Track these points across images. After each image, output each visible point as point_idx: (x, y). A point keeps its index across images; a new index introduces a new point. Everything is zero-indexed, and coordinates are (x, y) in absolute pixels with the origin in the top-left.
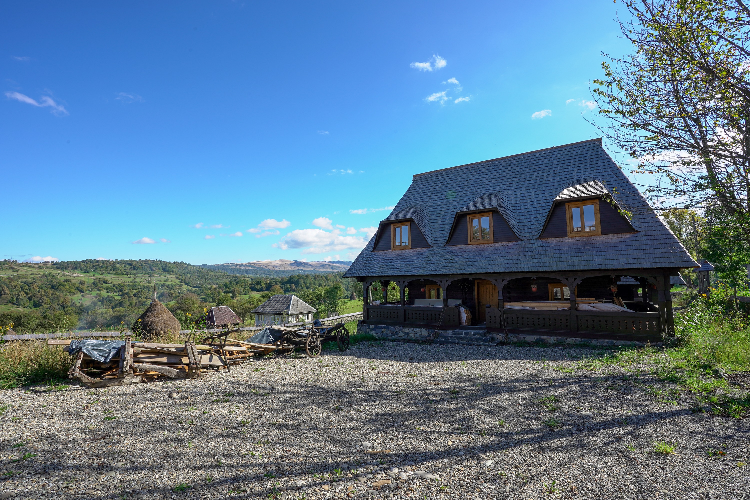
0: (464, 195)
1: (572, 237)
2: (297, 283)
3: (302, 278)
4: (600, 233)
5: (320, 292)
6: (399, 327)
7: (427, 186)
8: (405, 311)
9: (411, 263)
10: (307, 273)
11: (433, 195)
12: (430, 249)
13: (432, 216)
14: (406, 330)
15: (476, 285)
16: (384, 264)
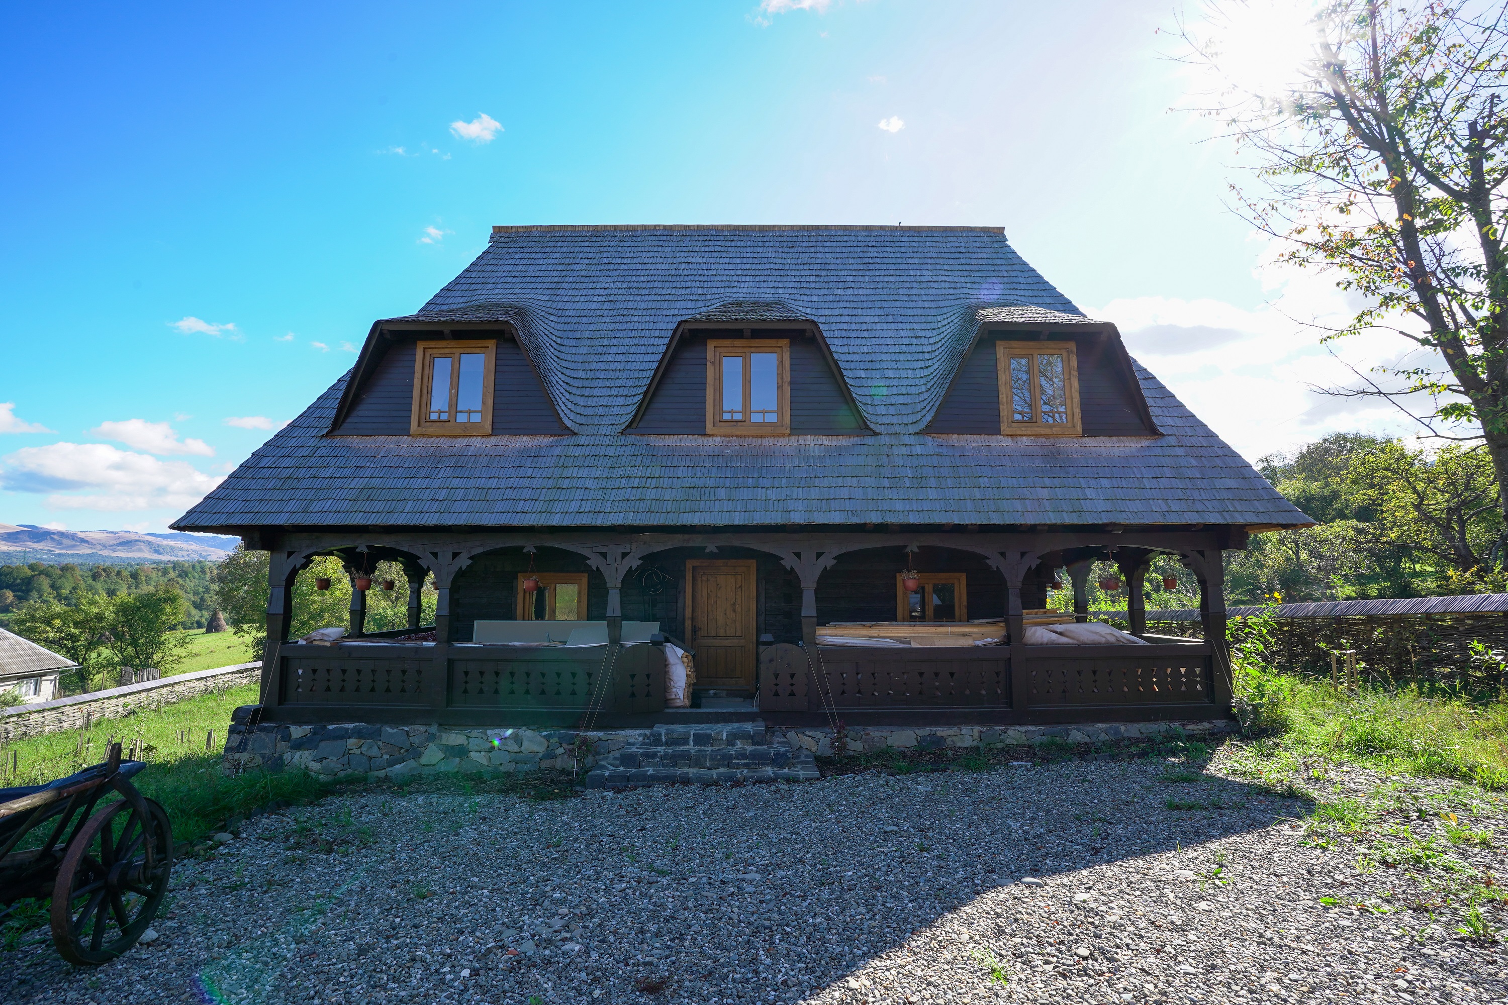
0: (667, 298)
1: (1011, 436)
3: (46, 573)
4: (1079, 429)
5: (97, 610)
6: (422, 728)
7: (541, 262)
8: (450, 662)
9: (493, 483)
10: (65, 561)
11: (564, 285)
12: (566, 440)
13: (566, 342)
14: (455, 738)
15: (689, 576)
16: (375, 482)
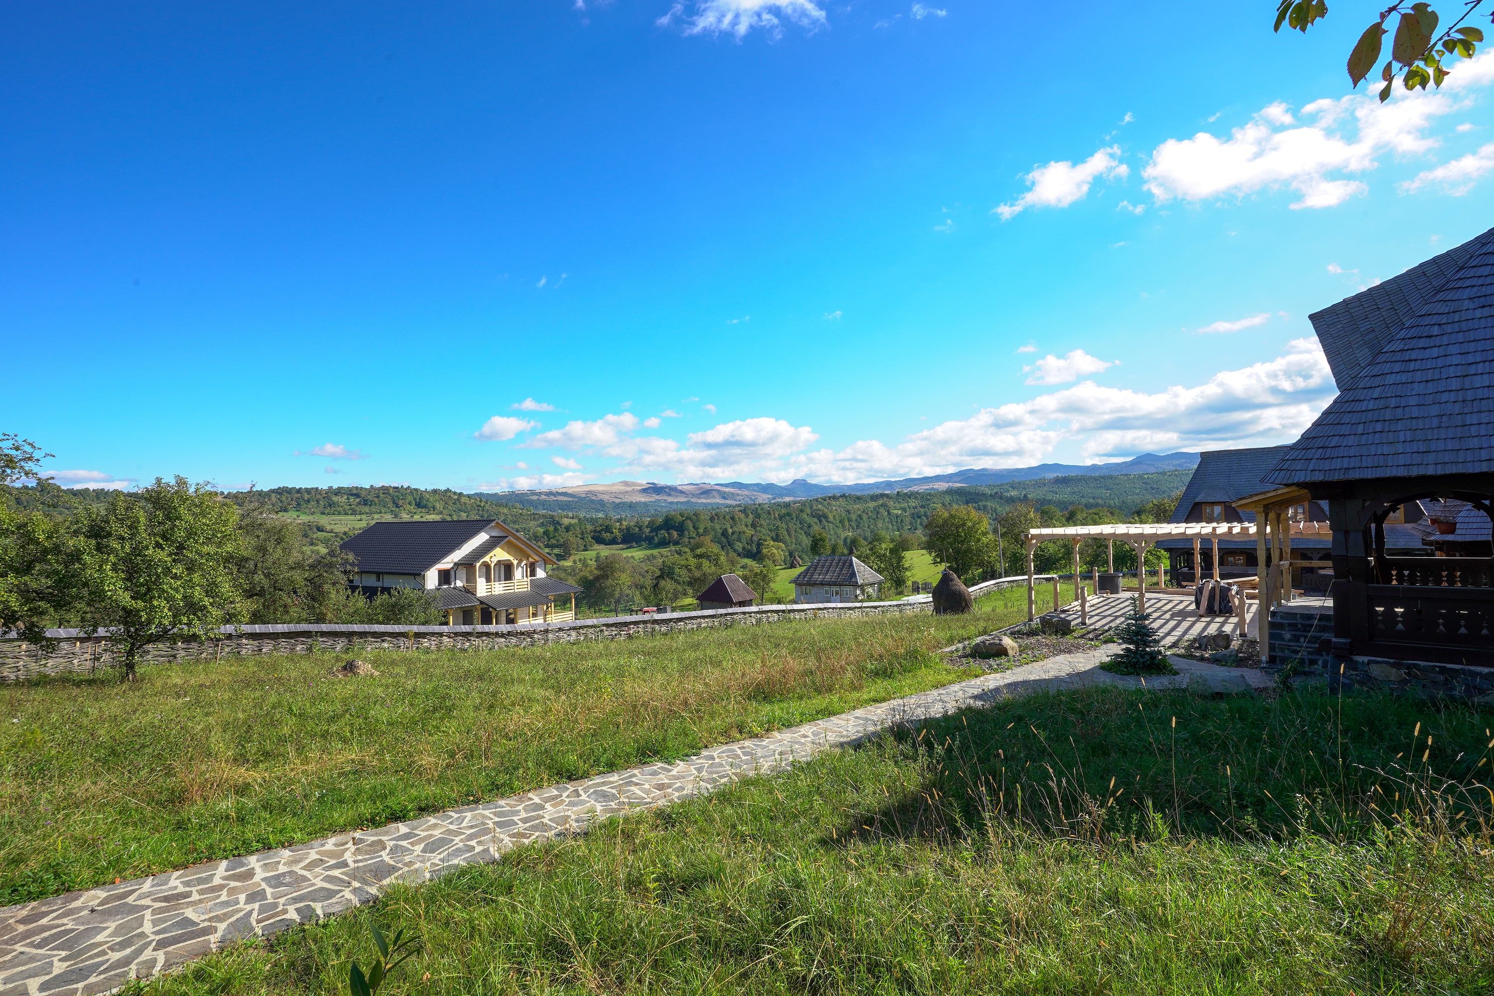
2: (681, 528)
